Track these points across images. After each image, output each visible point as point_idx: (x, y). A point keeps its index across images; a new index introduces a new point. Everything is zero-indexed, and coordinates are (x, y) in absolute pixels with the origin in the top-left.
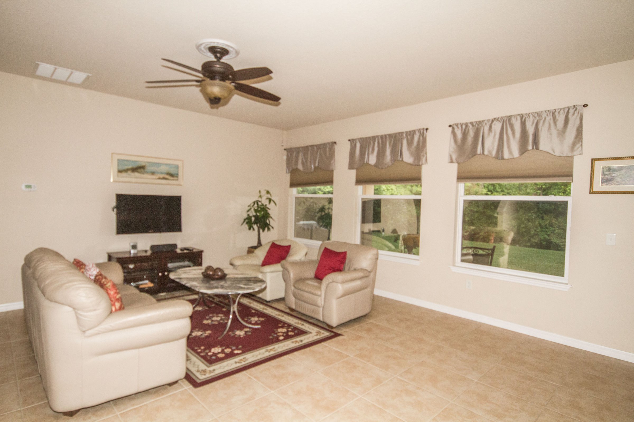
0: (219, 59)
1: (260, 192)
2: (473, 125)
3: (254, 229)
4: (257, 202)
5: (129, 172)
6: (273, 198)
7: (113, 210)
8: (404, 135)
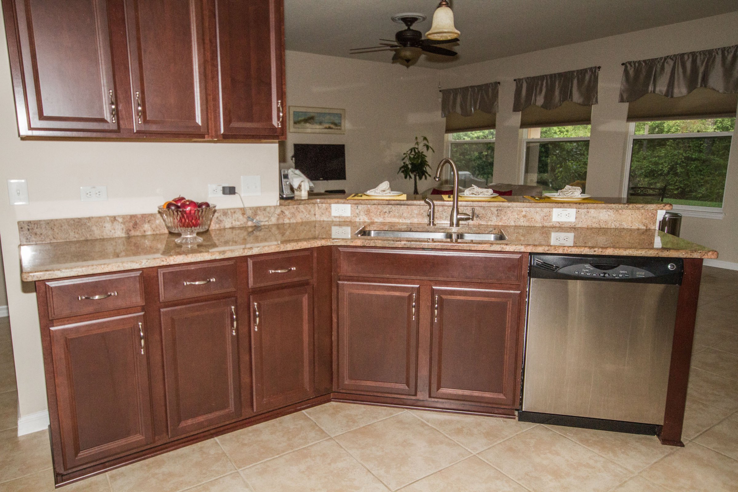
0: (409, 26)
1: (416, 138)
2: (646, 64)
3: (410, 177)
4: (414, 148)
5: (302, 124)
6: (430, 145)
7: (292, 159)
8: (575, 74)
